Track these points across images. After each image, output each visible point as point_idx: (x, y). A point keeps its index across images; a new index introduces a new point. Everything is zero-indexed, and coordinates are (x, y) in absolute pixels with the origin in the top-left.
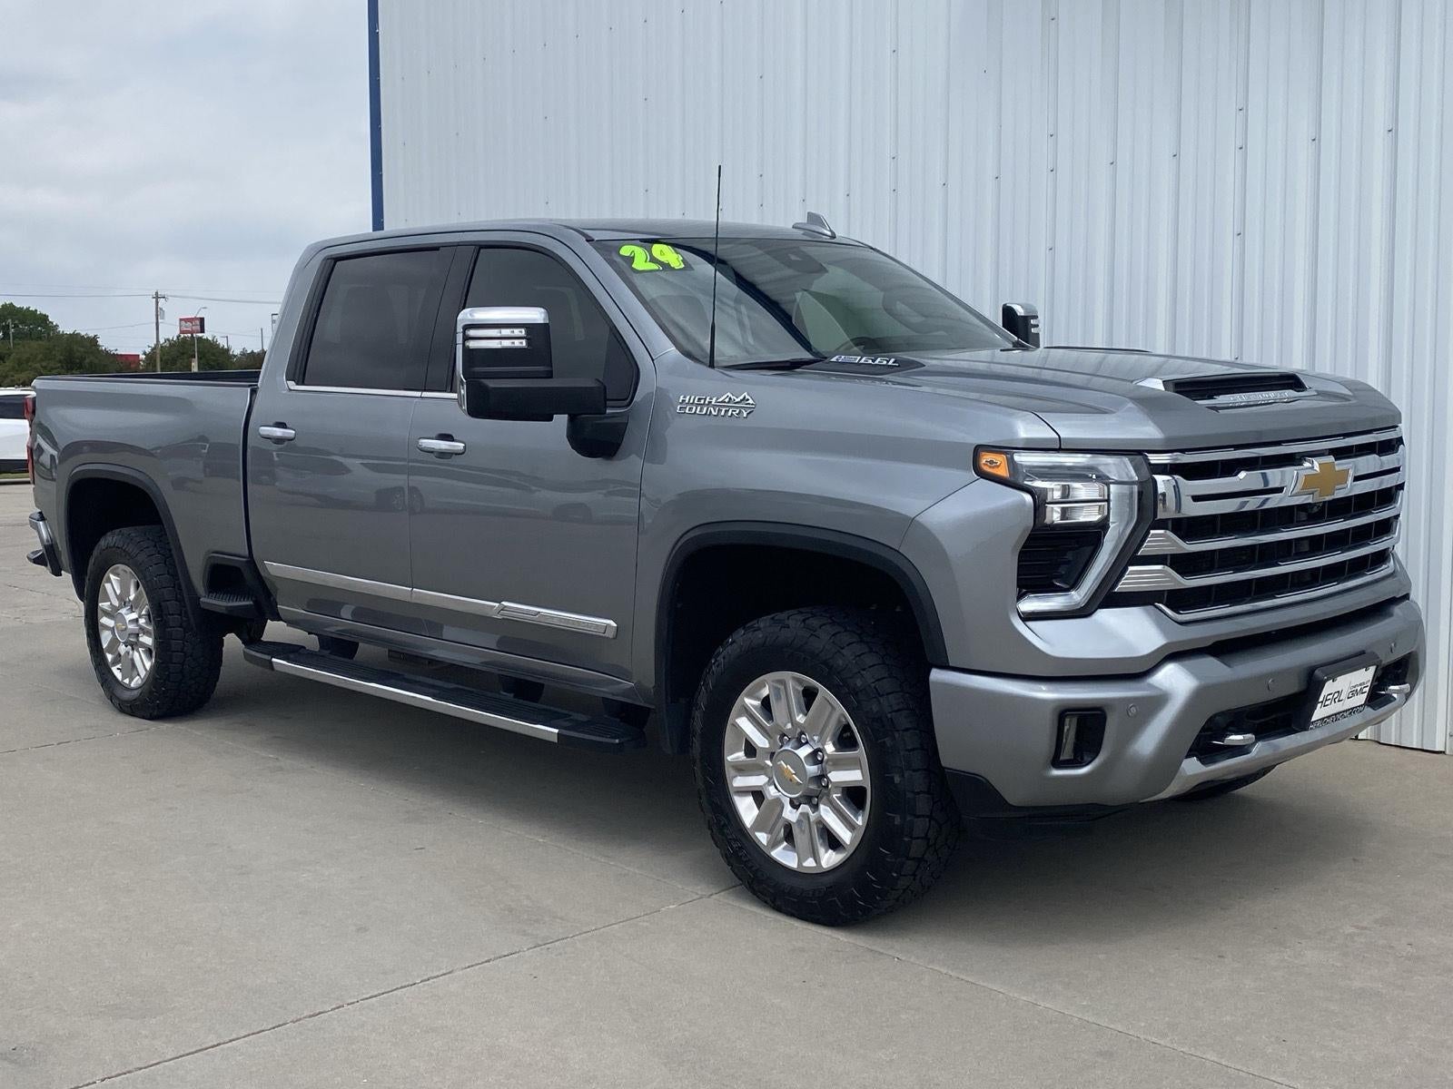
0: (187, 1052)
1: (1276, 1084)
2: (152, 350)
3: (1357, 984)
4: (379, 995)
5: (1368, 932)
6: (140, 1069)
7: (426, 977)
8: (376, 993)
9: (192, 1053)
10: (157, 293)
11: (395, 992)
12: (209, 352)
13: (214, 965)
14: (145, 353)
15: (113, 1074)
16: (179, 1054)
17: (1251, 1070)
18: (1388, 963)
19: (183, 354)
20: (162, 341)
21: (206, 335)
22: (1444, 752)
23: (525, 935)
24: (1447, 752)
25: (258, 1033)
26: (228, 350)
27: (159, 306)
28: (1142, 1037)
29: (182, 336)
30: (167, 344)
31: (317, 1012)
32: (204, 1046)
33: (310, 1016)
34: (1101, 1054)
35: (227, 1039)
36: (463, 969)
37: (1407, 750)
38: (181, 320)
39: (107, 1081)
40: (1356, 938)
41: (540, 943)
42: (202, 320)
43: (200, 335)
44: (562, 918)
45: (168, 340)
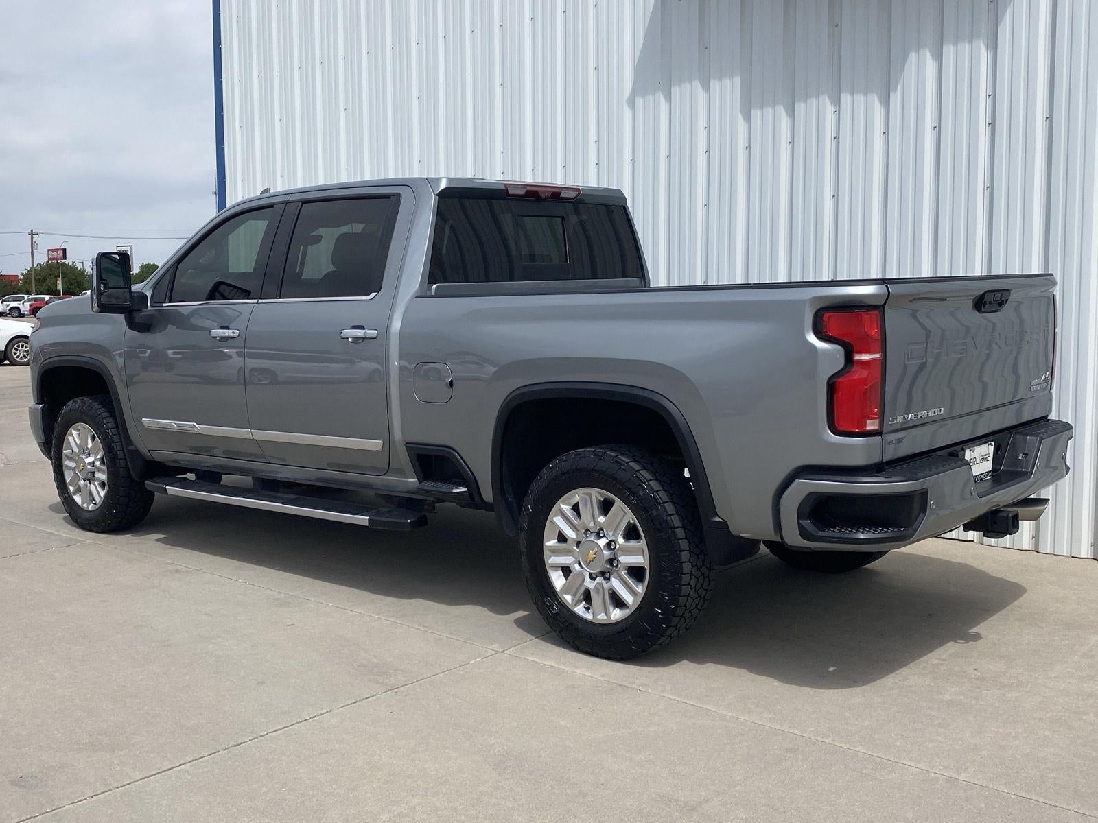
0: (150, 774)
1: (907, 766)
2: (28, 271)
3: (947, 697)
4: (282, 729)
5: (947, 662)
6: (117, 788)
7: (313, 715)
8: (279, 728)
9: (154, 775)
10: (32, 231)
11: (293, 726)
12: (70, 273)
13: (157, 712)
14: (22, 274)
15: (99, 792)
16: (145, 776)
17: (889, 757)
18: (964, 683)
19: (50, 275)
20: (35, 265)
21: (68, 261)
22: (973, 541)
23: (377, 683)
24: (975, 541)
25: (199, 759)
26: (84, 271)
27: (34, 240)
28: (813, 738)
29: (50, 262)
30: (39, 268)
31: (240, 742)
32: (161, 770)
33: (235, 746)
34: (788, 750)
35: (178, 765)
36: (338, 708)
37: (948, 540)
38: (49, 250)
39: (95, 798)
40: (940, 667)
41: (390, 688)
42: (64, 250)
43: (63, 261)
44: (402, 671)
45: (40, 264)
